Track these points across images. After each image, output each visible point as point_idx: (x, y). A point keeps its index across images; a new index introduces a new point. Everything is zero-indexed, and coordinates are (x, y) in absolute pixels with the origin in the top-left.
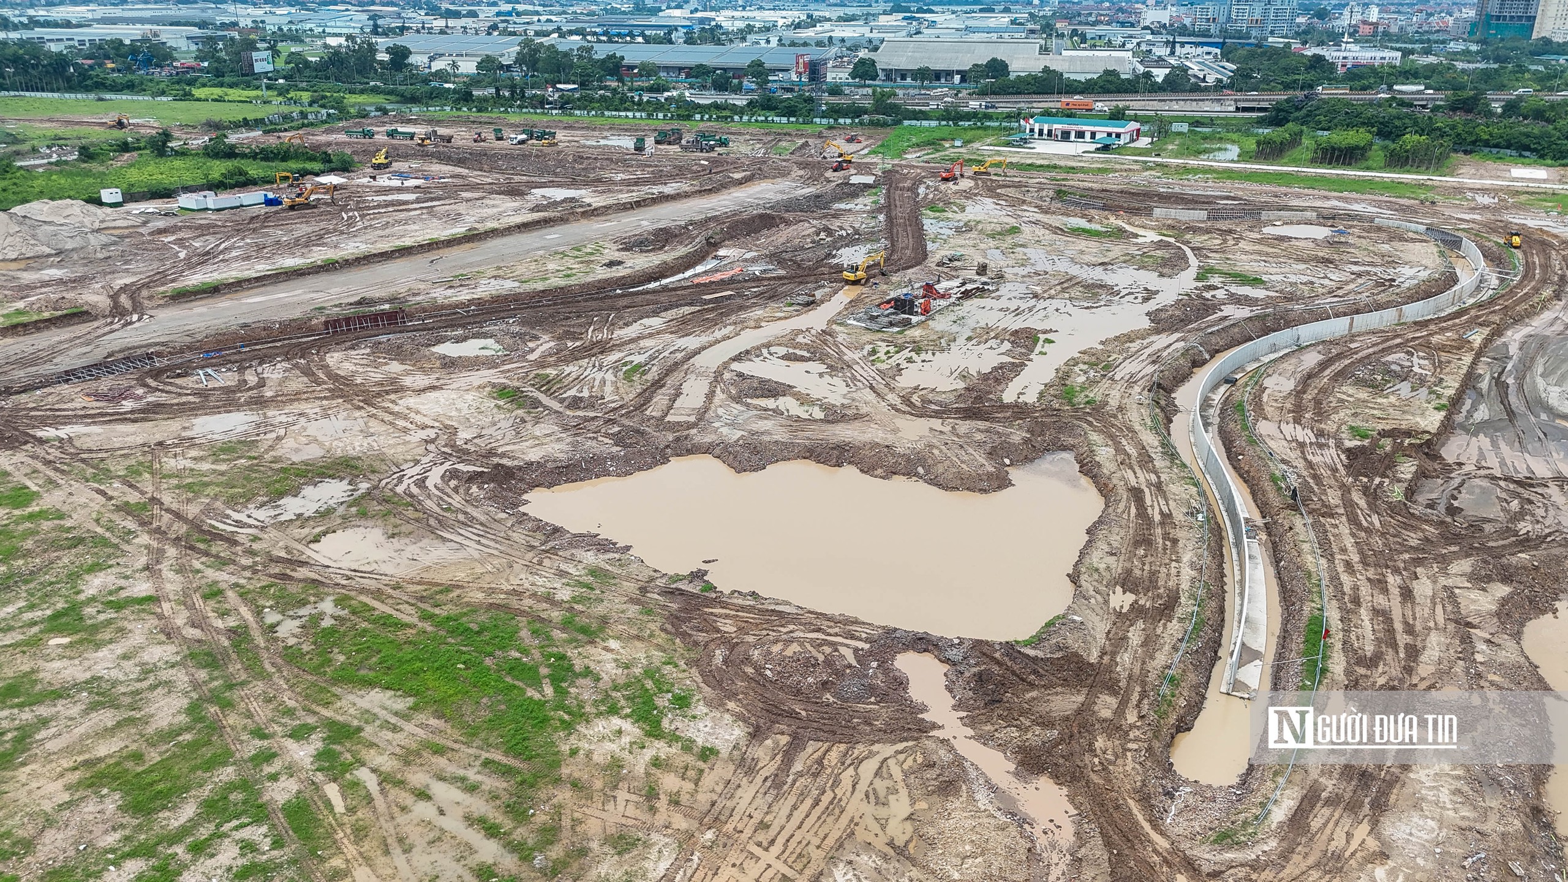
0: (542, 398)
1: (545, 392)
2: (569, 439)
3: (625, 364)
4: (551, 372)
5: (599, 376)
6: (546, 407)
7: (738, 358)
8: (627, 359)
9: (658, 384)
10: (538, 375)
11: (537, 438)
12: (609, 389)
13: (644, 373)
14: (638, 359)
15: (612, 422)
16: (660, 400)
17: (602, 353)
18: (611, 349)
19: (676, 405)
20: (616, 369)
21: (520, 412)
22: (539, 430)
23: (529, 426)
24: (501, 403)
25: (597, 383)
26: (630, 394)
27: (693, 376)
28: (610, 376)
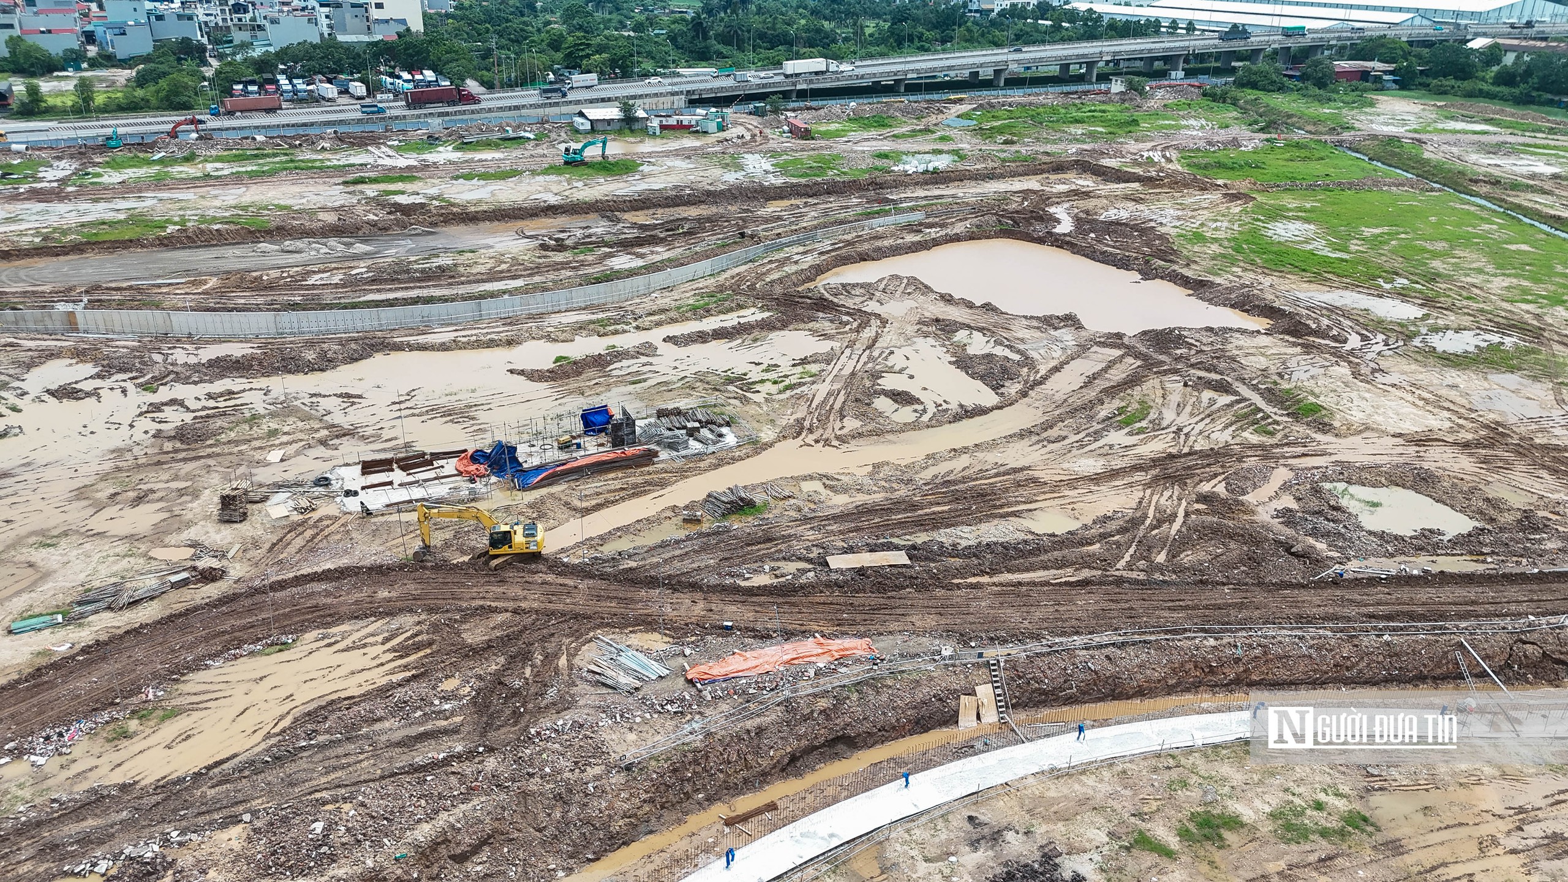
0: (1261, 403)
1: (1260, 410)
2: (1229, 347)
3: (1141, 431)
4: (1251, 436)
5: (1183, 419)
6: (1255, 388)
7: (981, 411)
8: (1134, 440)
9: (1111, 392)
10: (1272, 434)
11: (1263, 355)
12: (1175, 398)
13: (1121, 410)
14: (1117, 437)
15: (1178, 359)
16: (1117, 375)
17: (1172, 457)
18: (1155, 462)
19: (1104, 365)
20: (1157, 426)
21: (1285, 386)
22: (1261, 362)
23: (1273, 369)
24: (1312, 399)
25: (1188, 409)
26: (1151, 386)
27: (1056, 398)
28: (1169, 416)
